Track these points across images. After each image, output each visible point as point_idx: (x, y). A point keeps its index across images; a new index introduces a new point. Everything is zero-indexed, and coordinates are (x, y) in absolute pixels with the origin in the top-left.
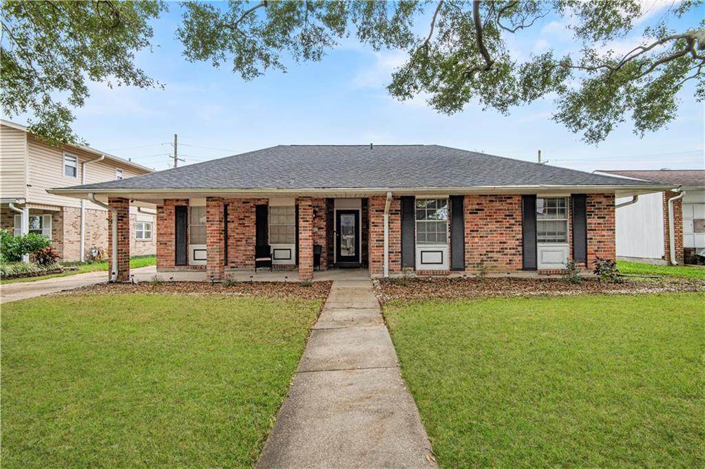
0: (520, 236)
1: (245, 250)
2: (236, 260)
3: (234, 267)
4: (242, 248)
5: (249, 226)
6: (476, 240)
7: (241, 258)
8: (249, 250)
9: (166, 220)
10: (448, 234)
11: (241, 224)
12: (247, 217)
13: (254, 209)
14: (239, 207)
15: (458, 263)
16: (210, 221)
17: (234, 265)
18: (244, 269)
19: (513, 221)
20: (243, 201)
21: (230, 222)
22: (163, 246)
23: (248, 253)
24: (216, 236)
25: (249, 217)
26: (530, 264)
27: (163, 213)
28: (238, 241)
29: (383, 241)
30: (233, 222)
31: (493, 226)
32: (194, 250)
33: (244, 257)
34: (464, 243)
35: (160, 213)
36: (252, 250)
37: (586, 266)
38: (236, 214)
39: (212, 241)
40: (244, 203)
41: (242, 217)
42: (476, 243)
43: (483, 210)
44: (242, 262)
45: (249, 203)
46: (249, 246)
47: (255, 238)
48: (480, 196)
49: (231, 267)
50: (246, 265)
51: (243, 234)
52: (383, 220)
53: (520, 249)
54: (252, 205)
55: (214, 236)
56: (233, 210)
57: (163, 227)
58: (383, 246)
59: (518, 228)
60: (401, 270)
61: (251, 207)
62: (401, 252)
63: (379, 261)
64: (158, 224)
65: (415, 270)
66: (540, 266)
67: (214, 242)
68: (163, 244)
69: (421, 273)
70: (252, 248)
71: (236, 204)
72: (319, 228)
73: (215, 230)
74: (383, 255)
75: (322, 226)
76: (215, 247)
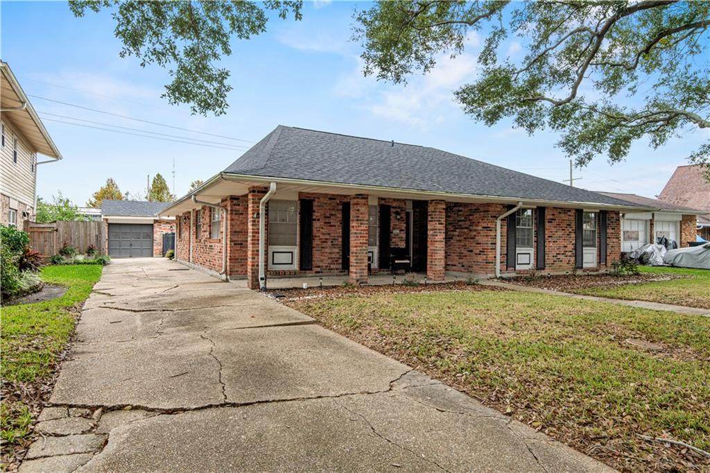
0: (574, 242)
1: (330, 253)
2: (321, 265)
3: (319, 272)
4: (327, 251)
5: (335, 226)
6: (551, 244)
7: (326, 262)
8: (334, 253)
9: (242, 214)
10: (534, 239)
11: (326, 223)
12: (333, 215)
13: (341, 207)
14: (325, 203)
15: (540, 263)
16: (360, 220)
17: (319, 269)
18: (329, 274)
19: (570, 230)
20: (329, 197)
21: (315, 220)
22: (238, 247)
23: (334, 256)
24: (365, 237)
25: (335, 215)
26: (578, 264)
27: (239, 205)
28: (324, 242)
29: (495, 244)
30: (319, 220)
31: (560, 233)
32: (273, 253)
33: (330, 261)
34: (545, 247)
35: (235, 205)
36: (338, 253)
37: (606, 265)
38: (322, 212)
39: (361, 241)
40: (330, 199)
41: (328, 215)
42: (551, 247)
43: (555, 220)
44: (327, 266)
45: (334, 199)
46: (335, 248)
47: (340, 240)
48: (554, 208)
49: (317, 272)
50: (332, 269)
51: (329, 234)
52: (496, 225)
53: (574, 252)
54: (338, 202)
55: (363, 237)
56: (319, 206)
57: (238, 222)
58: (495, 249)
59: (573, 235)
60: (507, 270)
61: (338, 204)
62: (507, 254)
63: (492, 263)
64: (232, 220)
65: (515, 270)
66: (585, 266)
67: (363, 243)
68: (239, 244)
69: (520, 272)
70: (338, 251)
71: (322, 199)
72: (401, 231)
73: (364, 230)
74: (495, 257)
75: (403, 228)
76: (364, 248)
